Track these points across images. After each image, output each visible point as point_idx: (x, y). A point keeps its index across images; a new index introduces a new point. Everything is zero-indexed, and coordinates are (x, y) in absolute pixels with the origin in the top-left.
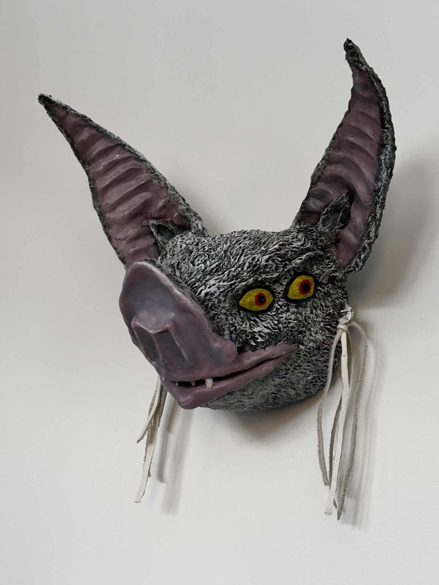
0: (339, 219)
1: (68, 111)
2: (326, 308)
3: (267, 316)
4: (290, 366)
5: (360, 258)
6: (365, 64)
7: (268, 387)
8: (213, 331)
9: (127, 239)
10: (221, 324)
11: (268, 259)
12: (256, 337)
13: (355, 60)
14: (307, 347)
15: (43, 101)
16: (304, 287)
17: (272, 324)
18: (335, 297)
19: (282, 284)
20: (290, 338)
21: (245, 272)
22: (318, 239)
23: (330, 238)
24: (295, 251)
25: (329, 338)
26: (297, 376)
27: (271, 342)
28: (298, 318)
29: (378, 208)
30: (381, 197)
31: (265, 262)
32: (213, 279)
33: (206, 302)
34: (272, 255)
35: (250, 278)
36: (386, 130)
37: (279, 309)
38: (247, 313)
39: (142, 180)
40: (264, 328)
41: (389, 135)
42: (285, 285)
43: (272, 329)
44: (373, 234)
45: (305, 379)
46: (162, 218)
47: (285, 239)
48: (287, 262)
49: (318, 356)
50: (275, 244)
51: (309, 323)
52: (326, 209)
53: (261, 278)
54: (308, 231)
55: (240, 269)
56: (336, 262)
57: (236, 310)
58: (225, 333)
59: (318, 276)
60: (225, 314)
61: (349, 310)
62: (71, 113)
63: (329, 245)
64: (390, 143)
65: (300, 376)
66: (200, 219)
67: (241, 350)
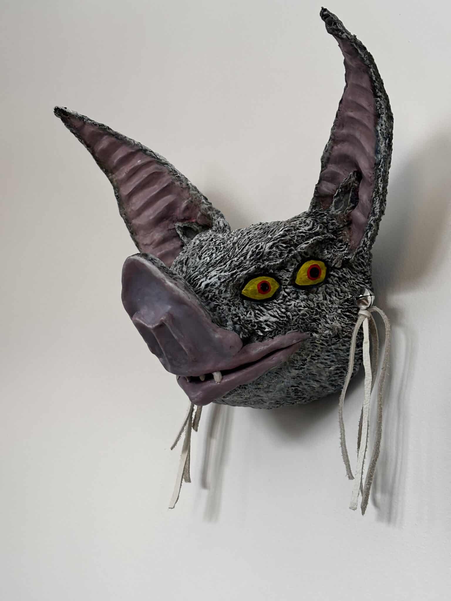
0: (349, 200)
1: (85, 121)
2: (343, 294)
3: (274, 304)
4: (306, 356)
5: (367, 237)
6: (344, 31)
7: (285, 379)
8: (212, 322)
9: (154, 243)
10: (223, 315)
11: (272, 246)
12: (263, 326)
13: (333, 28)
14: (322, 335)
15: (58, 114)
16: (314, 272)
17: (279, 312)
18: (353, 282)
19: (288, 271)
20: (301, 326)
21: (247, 261)
22: (329, 222)
23: (342, 220)
24: (302, 236)
25: (350, 325)
26: (317, 367)
27: (280, 331)
28: (309, 305)
29: (379, 182)
30: (382, 170)
31: (269, 249)
32: (215, 270)
33: (206, 293)
34: (276, 241)
35: (252, 266)
36: (379, 99)
37: (286, 297)
38: (250, 302)
39: (164, 184)
40: (271, 317)
41: (382, 104)
42: (292, 272)
43: (279, 317)
44: (378, 210)
45: (327, 370)
46: (188, 220)
47: (291, 225)
48: (292, 248)
49: (338, 345)
50: (281, 231)
51: (323, 310)
52: (337, 191)
53: (264, 265)
54: (318, 216)
55: (242, 258)
56: (349, 244)
57: (239, 299)
58: (227, 323)
59: (330, 260)
60: (227, 304)
61: (369, 294)
62: (88, 123)
63: (342, 227)
64: (384, 111)
65: (320, 367)
66: (222, 216)
67: (246, 341)
